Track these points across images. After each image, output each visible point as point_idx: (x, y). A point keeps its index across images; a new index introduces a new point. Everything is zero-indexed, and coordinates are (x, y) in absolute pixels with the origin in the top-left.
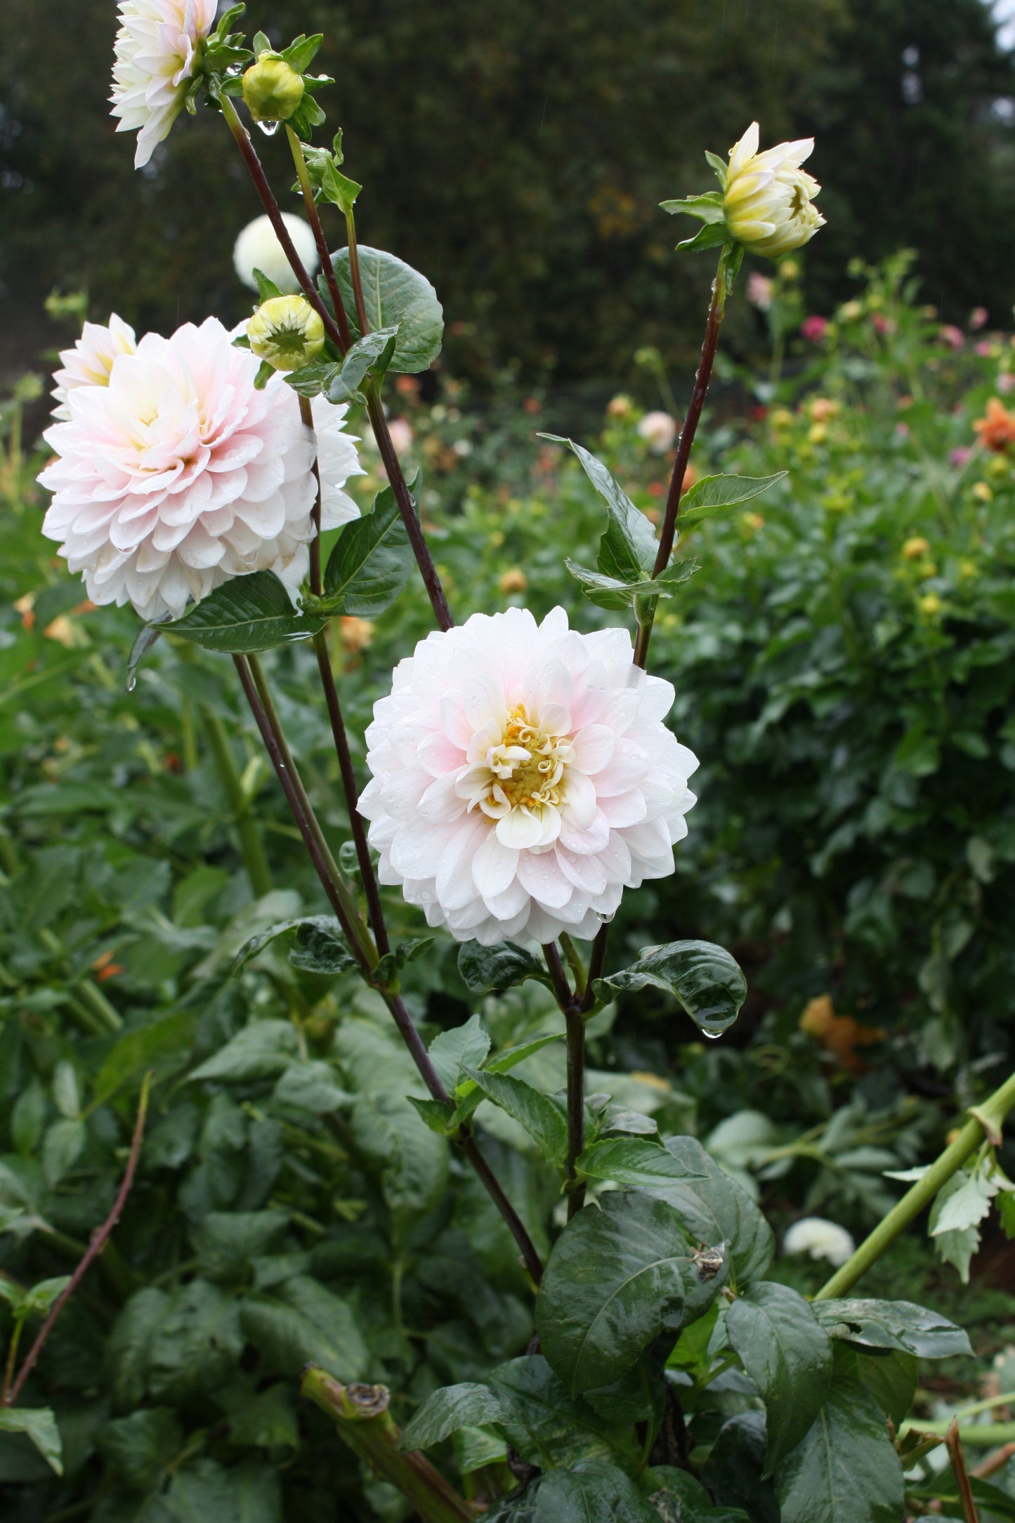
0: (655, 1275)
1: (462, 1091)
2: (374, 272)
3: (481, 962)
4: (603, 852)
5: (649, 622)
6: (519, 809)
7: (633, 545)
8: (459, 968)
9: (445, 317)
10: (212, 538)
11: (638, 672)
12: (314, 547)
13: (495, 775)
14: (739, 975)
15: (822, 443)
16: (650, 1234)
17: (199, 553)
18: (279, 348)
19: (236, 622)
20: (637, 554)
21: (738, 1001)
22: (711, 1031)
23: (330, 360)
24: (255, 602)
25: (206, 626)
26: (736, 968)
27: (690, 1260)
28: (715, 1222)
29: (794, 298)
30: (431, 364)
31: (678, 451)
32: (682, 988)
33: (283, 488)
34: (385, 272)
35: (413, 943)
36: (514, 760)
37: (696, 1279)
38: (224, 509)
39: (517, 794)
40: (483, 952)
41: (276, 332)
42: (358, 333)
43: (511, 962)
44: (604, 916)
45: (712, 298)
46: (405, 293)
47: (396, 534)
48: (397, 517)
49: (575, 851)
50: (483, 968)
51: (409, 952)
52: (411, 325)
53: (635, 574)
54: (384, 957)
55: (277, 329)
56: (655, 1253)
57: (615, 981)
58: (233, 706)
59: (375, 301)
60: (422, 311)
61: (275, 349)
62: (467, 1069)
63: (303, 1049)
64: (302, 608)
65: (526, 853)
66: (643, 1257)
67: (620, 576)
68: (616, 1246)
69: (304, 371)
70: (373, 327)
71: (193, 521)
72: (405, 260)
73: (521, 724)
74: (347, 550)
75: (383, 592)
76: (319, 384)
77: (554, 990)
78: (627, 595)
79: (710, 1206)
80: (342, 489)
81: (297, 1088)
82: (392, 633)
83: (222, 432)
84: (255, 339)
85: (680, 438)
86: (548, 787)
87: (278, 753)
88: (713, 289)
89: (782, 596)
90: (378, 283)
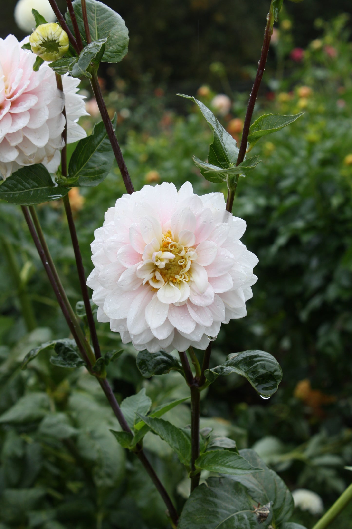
0: (236, 519)
1: (138, 426)
2: (93, 11)
3: (148, 361)
4: (211, 305)
5: (234, 189)
6: (168, 283)
7: (226, 150)
8: (137, 365)
9: (130, 35)
10: (12, 147)
11: (228, 214)
12: (63, 152)
13: (157, 266)
14: (279, 367)
15: (305, 109)
16: (233, 498)
17: (5, 155)
18: (46, 50)
19: (24, 190)
20: (228, 154)
21: (278, 380)
22: (264, 396)
23: (71, 56)
24: (34, 180)
25: (9, 192)
26: (277, 364)
27: (253, 512)
28: (264, 492)
29: (289, 39)
30: (123, 59)
31: (249, 102)
32: (250, 374)
33: (48, 121)
34: (99, 12)
35: (113, 352)
36: (166, 259)
37: (256, 521)
38: (18, 132)
39: (168, 276)
40: (149, 356)
41: (44, 41)
42: (86, 42)
43: (163, 361)
44: (212, 338)
45: (267, 23)
46: (109, 22)
47: (105, 146)
48: (105, 137)
49: (197, 305)
50: (149, 364)
51: (111, 357)
52: (113, 38)
53: (227, 165)
54: (98, 359)
55: (45, 40)
56: (235, 508)
57: (216, 371)
58: (16, 236)
59: (94, 26)
60: (118, 32)
61: (44, 50)
62: (140, 416)
63: (53, 407)
64: (58, 183)
65: (172, 306)
66: (229, 511)
67: (219, 166)
68: (216, 505)
69: (59, 61)
70: (93, 40)
71: (2, 138)
72: (109, 6)
73: (170, 240)
74: (80, 153)
75: (98, 175)
76: (67, 68)
77: (185, 375)
78: (224, 175)
79: (262, 484)
80: (78, 123)
81: (50, 426)
82: (93, 203)
83: (17, 93)
84: (34, 45)
85: (250, 95)
86: (183, 273)
87: (45, 256)
88: (268, 19)
89: (286, 184)
90: (96, 18)
